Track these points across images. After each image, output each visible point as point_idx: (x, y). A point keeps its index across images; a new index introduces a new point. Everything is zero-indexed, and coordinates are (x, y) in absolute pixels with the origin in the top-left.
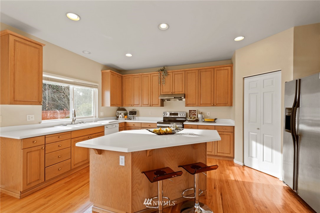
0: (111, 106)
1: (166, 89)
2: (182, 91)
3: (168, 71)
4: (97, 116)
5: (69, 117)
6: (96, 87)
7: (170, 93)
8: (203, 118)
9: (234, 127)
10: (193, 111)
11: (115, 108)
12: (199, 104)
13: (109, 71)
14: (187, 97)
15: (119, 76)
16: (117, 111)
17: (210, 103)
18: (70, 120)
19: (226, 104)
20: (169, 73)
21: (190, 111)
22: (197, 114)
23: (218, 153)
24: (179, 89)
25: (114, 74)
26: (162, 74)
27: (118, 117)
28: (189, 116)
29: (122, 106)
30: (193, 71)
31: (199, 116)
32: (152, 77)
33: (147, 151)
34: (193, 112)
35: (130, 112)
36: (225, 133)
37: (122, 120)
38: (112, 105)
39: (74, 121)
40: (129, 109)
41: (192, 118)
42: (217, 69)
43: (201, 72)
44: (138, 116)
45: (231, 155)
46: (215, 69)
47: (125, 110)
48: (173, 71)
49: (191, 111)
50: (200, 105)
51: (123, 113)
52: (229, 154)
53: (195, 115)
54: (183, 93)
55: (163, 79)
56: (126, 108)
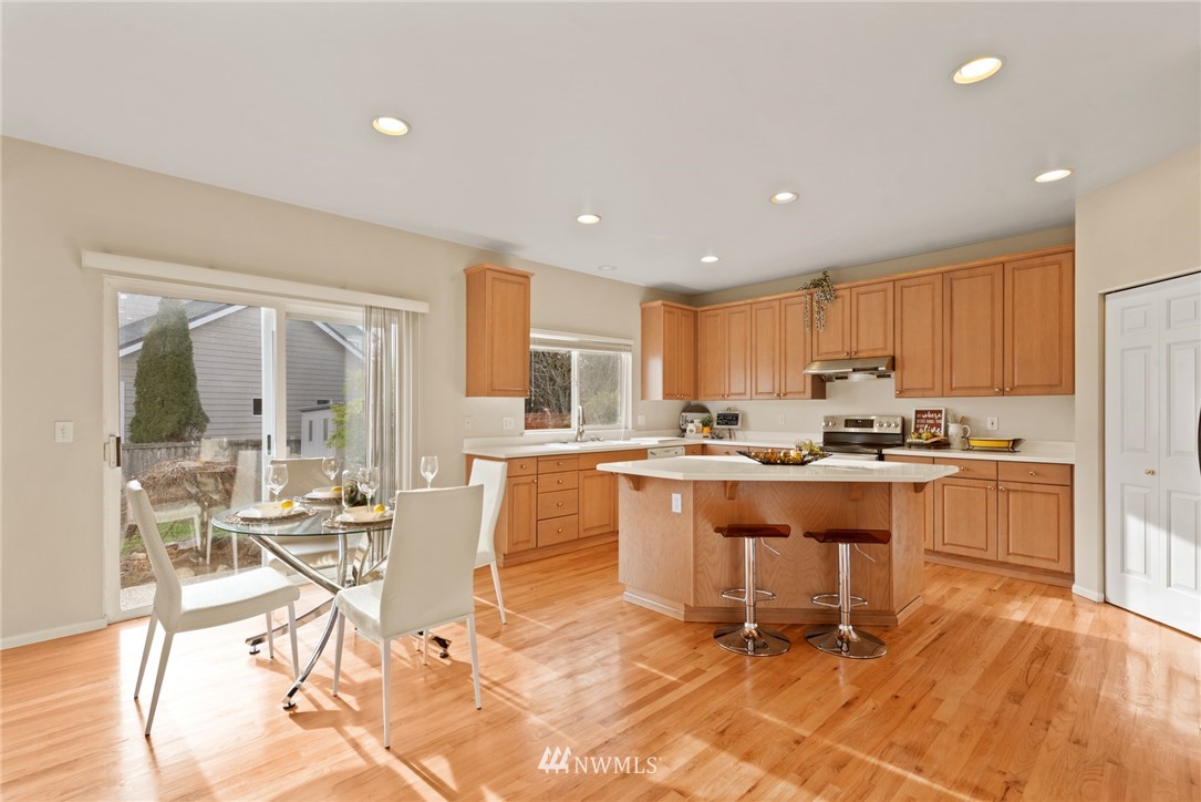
0: (664, 398)
1: (831, 342)
2: (885, 348)
3: (837, 287)
4: (630, 426)
5: (568, 426)
6: (627, 348)
7: (844, 356)
8: (965, 438)
9: (1072, 466)
10: (932, 412)
11: (677, 404)
12: (947, 389)
13: (659, 303)
14: (903, 367)
15: (685, 312)
16: (684, 414)
17: (989, 384)
18: (572, 432)
19: (1055, 386)
20: (839, 293)
21: (917, 412)
22: (946, 421)
23: (1008, 554)
24: (873, 340)
25: (673, 310)
26: (816, 297)
27: (685, 431)
28: (916, 430)
29: (696, 397)
30: (923, 280)
31: (953, 429)
32: (783, 307)
33: (725, 482)
34: (929, 416)
35: (719, 416)
36: (1036, 488)
37: (695, 438)
38: (667, 395)
39: (581, 433)
40: (717, 407)
41: (924, 436)
42: (1014, 265)
43: (951, 279)
44: (745, 427)
45: (1062, 567)
46: (1008, 268)
47: (704, 410)
48: (854, 284)
49: (925, 412)
50: (951, 391)
51: (697, 418)
52: (1054, 561)
53: (939, 426)
54: (886, 353)
55: (819, 313)
56: (709, 404)
